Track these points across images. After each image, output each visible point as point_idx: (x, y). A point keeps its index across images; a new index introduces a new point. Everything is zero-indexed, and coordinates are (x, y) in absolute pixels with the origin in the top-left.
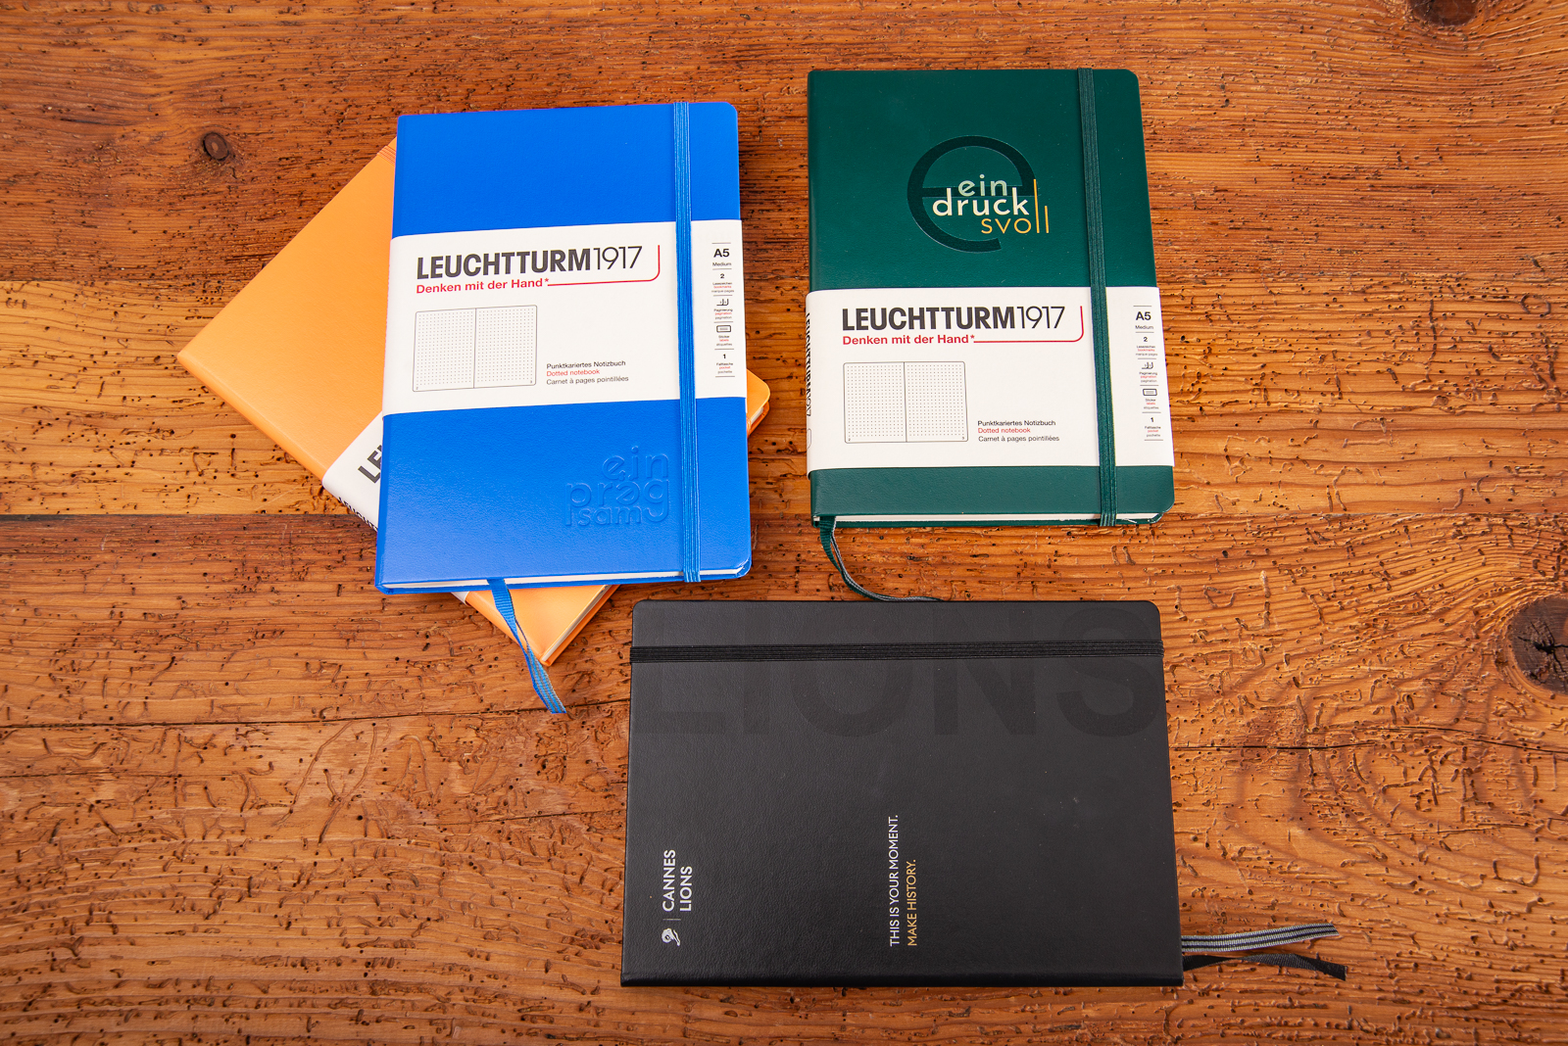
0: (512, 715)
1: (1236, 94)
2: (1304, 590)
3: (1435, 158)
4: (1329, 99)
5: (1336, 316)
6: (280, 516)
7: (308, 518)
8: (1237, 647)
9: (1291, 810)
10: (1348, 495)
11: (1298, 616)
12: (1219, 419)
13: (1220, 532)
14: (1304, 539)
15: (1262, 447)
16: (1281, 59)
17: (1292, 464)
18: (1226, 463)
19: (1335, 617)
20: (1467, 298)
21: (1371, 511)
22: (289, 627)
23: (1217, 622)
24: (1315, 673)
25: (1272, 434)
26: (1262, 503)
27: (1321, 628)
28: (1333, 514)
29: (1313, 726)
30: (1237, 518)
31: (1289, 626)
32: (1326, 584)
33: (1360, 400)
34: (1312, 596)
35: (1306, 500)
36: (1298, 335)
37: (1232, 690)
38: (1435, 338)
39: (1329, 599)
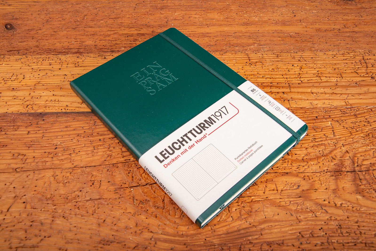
0: (83, 168)
1: (297, 14)
2: (344, 126)
3: (355, 26)
4: (322, 15)
5: (336, 60)
6: (12, 113)
7: (21, 114)
8: (326, 142)
9: (356, 190)
10: (351, 102)
11: (344, 133)
12: (307, 84)
13: (314, 112)
14: (340, 113)
15: (322, 90)
16: (307, 7)
17: (332, 94)
18: (312, 94)
19: (355, 133)
20: (373, 55)
21: (359, 106)
22: (9, 144)
23: (318, 135)
24: (353, 149)
25: (324, 87)
26: (325, 104)
27: (352, 137)
28: (348, 107)
29: (356, 165)
30: (318, 108)
31: (341, 136)
32: (350, 125)
33: (349, 79)
34: (347, 128)
35: (338, 103)
36: (326, 64)
37: (327, 155)
38: (366, 64)
39: (352, 129)
